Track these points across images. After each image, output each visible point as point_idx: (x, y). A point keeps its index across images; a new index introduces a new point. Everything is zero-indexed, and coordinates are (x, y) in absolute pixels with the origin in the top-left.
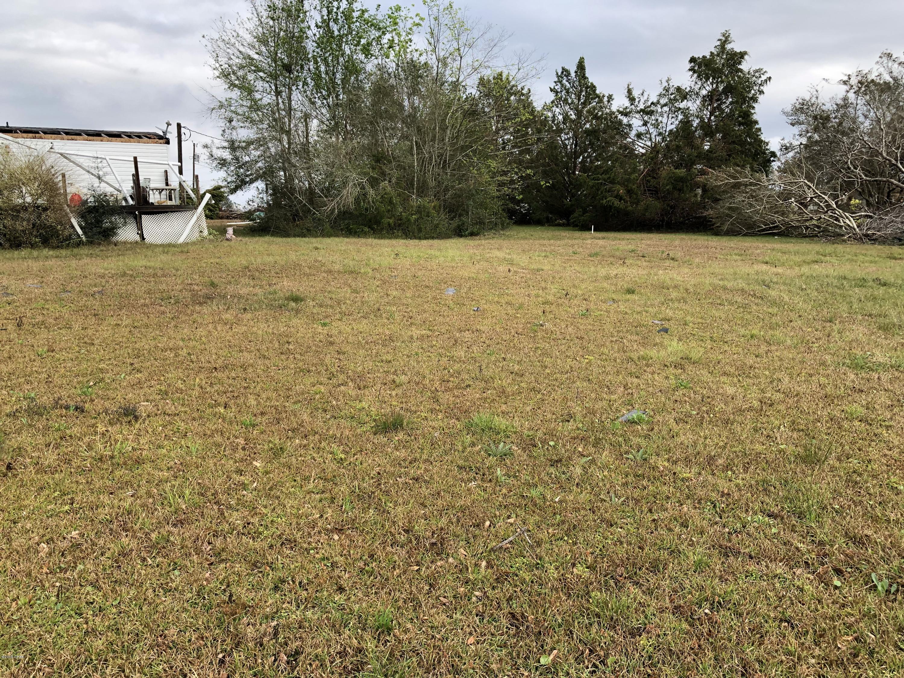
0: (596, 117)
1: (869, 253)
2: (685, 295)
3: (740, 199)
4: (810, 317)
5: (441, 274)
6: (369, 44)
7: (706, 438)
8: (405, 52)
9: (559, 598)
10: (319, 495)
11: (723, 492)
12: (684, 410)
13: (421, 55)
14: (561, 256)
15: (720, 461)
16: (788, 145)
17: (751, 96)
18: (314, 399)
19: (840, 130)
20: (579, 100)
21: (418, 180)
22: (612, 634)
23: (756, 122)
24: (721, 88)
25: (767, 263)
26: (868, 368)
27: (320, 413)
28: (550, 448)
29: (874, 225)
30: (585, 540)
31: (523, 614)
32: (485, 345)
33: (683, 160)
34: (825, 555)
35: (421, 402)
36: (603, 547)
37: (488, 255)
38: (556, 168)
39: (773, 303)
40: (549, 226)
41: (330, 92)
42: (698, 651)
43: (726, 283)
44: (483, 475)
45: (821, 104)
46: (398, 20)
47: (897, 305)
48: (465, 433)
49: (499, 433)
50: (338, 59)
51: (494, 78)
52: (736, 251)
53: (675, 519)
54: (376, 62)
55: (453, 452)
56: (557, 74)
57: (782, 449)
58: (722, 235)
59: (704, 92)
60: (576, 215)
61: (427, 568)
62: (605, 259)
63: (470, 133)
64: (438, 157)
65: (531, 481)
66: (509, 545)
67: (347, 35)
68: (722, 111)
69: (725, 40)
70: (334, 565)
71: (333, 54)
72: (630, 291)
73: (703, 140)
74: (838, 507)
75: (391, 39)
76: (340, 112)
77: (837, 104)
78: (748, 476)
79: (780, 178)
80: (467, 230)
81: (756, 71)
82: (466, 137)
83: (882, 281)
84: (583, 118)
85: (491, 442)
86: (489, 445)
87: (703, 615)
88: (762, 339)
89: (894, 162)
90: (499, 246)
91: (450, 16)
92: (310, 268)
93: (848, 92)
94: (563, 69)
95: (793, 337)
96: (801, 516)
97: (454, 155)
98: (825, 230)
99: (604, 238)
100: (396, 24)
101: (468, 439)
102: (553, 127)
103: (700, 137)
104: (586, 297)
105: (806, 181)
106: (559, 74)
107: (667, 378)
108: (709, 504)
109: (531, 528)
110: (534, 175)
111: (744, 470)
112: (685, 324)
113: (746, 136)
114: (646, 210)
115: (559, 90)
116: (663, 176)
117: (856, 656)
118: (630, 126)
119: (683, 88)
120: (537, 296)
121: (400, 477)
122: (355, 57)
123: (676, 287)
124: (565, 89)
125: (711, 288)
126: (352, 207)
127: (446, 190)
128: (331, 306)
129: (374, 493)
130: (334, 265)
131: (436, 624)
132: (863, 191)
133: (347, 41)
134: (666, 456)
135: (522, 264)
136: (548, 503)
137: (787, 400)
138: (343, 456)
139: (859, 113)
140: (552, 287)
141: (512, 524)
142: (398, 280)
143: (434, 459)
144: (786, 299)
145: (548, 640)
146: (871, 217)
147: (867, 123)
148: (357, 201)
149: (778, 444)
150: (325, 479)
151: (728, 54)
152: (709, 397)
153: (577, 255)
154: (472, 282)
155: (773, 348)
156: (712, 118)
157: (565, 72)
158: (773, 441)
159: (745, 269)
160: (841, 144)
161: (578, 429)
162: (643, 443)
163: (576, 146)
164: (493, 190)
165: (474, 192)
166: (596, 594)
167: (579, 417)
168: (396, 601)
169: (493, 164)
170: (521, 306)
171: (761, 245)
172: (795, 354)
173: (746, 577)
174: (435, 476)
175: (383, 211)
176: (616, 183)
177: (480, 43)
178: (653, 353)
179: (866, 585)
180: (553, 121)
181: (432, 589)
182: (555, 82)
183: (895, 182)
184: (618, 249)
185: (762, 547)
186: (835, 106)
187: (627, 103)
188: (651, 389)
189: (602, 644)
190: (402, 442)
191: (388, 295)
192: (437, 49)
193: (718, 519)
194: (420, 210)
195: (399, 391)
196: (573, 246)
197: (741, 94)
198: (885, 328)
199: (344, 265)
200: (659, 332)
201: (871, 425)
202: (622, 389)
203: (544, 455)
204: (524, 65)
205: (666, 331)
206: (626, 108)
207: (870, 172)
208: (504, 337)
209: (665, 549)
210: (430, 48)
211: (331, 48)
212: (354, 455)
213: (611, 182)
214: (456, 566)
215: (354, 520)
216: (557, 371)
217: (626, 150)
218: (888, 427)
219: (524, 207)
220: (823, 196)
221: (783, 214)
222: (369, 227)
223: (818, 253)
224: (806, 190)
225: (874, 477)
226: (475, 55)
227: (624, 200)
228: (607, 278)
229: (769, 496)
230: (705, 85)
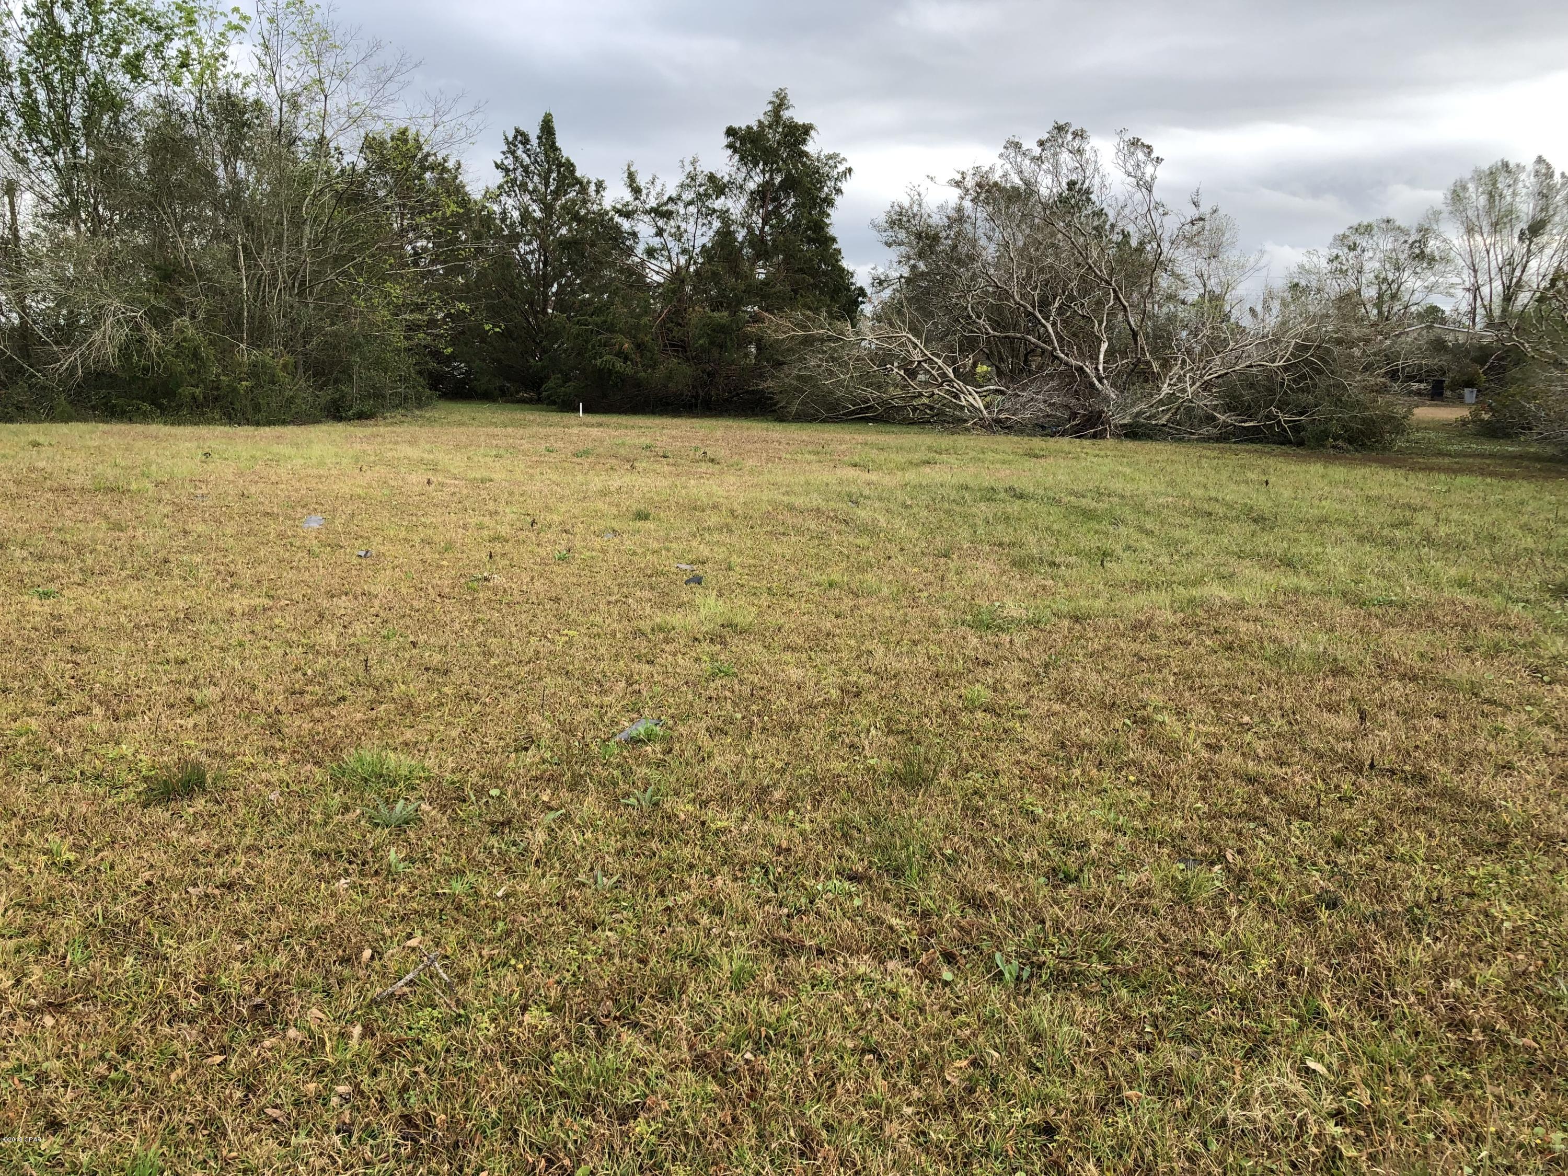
0: (576, 217)
1: (1001, 447)
2: (729, 520)
3: (814, 362)
4: (917, 550)
5: (297, 490)
6: (139, 56)
7: (755, 758)
8: (213, 76)
9: (497, 1072)
10: (15, 941)
11: (780, 846)
12: (723, 713)
13: (245, 85)
14: (525, 455)
15: (777, 795)
16: (883, 277)
17: (823, 195)
18: (14, 746)
19: (954, 258)
20: (547, 185)
21: (251, 317)
22: (587, 1123)
23: (834, 240)
24: (778, 180)
25: (855, 466)
26: (996, 626)
27: (25, 775)
28: (491, 801)
29: (1008, 405)
30: (547, 961)
31: (428, 1114)
32: (379, 620)
33: (724, 296)
34: (932, 933)
35: (246, 737)
36: (579, 968)
37: (390, 454)
38: (511, 301)
39: (865, 530)
40: (507, 402)
41: (59, 143)
42: (732, 1128)
43: (793, 499)
44: (363, 865)
45: (925, 216)
46: (196, 16)
47: (1037, 529)
48: (330, 788)
49: (394, 784)
50: (73, 79)
51: (392, 138)
52: (810, 448)
53: (703, 902)
54: (153, 90)
55: (304, 826)
56: (506, 139)
57: (872, 766)
58: (790, 422)
59: (751, 186)
60: (550, 384)
61: (242, 1056)
62: (602, 461)
63: (349, 233)
64: (289, 274)
65: (453, 866)
66: (406, 989)
67: (90, 35)
68: (781, 218)
69: (780, 103)
70: (42, 1078)
71: (62, 68)
72: (642, 516)
73: (754, 264)
74: (950, 852)
75: (184, 50)
76: (80, 181)
77: (948, 217)
78: (818, 815)
79: (873, 329)
80: (351, 407)
81: (830, 157)
82: (341, 241)
83: (1018, 491)
84: (555, 218)
85: (380, 802)
86: (376, 808)
87: (742, 1063)
88: (846, 587)
89: (1030, 309)
90: (412, 437)
91: (300, 18)
92: (18, 483)
93: (962, 198)
94: (517, 131)
95: (890, 582)
96: (898, 872)
97: (320, 272)
98: (941, 413)
99: (600, 425)
100: (192, 22)
101: (337, 799)
102: (503, 230)
103: (748, 259)
104: (568, 527)
105: (910, 336)
106: (510, 139)
107: (697, 660)
108: (758, 869)
109: (449, 952)
110: (473, 312)
111: (814, 806)
112: (730, 568)
113: (820, 261)
114: (670, 378)
115: (511, 167)
116: (692, 322)
117: (971, 1091)
118: (634, 235)
119: (719, 176)
120: (480, 527)
121: (195, 885)
122: (109, 78)
123: (715, 507)
124: (522, 166)
125: (770, 509)
126: (114, 364)
127: (307, 335)
128: (61, 557)
129: (137, 922)
130: (72, 476)
131: (254, 1162)
132: (991, 352)
133: (91, 47)
134: (692, 795)
135: (453, 471)
136: (483, 902)
137: (881, 684)
138: (72, 856)
139: (980, 232)
140: (507, 510)
141: (414, 949)
142: (209, 503)
143: (267, 843)
144: (883, 523)
145: (473, 1156)
146: (1002, 393)
147: (992, 248)
148: (125, 352)
149: (865, 757)
150: (31, 907)
151: (785, 126)
152: (762, 688)
153: (554, 455)
154: (359, 503)
155: (862, 601)
156: (767, 228)
157: (521, 137)
158: (859, 754)
159: (824, 475)
160: (958, 278)
161: (544, 761)
162: (654, 775)
163: (545, 265)
164: (397, 337)
165: (361, 339)
166: (562, 1058)
167: (546, 740)
168: (174, 1131)
169: (396, 291)
170: (450, 546)
171: (847, 437)
172: (894, 610)
173: (813, 987)
174: (267, 877)
175: (181, 373)
176: (615, 331)
177: (361, 74)
178: (676, 619)
179: (989, 972)
180: (503, 220)
181: (251, 1096)
182: (504, 153)
183: (1034, 340)
184: (623, 444)
185: (838, 932)
186: (946, 220)
187: (628, 196)
188: (671, 682)
189: (570, 1145)
190: (202, 816)
191: (186, 532)
192: (277, 77)
193: (772, 894)
194: (255, 371)
195: (201, 719)
196: (547, 437)
197: (808, 192)
198: (1020, 564)
199: (95, 477)
200: (687, 583)
201: (999, 715)
202: (623, 684)
203: (480, 815)
204: (445, 119)
205: (698, 580)
206: (627, 204)
207: (999, 324)
208: (415, 603)
209: (684, 958)
210: (263, 74)
211: (58, 57)
212: (98, 851)
213: (608, 330)
214: (302, 1043)
215: (89, 982)
216: (511, 660)
217: (631, 275)
218: (1022, 718)
219: (458, 368)
220: (936, 359)
221: (879, 388)
222: (153, 403)
223: (930, 448)
224: (911, 348)
225: (1004, 798)
226: (353, 95)
227: (631, 361)
228: (604, 493)
229: (852, 847)
230: (753, 174)
